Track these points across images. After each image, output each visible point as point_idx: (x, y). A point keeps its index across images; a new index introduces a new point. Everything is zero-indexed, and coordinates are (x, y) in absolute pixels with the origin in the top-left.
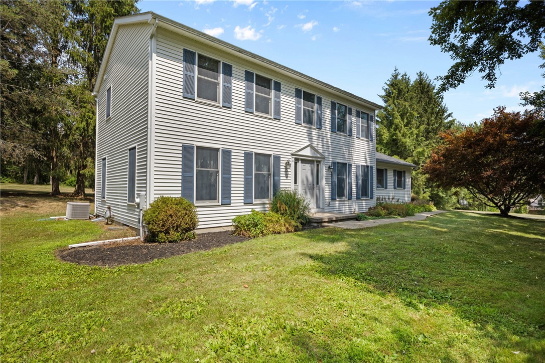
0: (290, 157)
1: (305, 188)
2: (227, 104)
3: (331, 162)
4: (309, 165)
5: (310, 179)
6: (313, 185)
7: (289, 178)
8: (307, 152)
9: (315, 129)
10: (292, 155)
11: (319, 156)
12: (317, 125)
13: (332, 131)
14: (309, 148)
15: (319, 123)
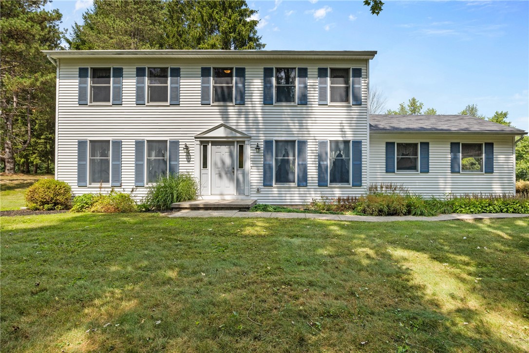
0: (194, 140)
1: (219, 172)
2: (118, 101)
3: (262, 141)
4: (227, 147)
5: (228, 161)
6: (234, 168)
7: (191, 162)
8: (221, 133)
9: (233, 106)
10: (196, 138)
11: (238, 135)
12: (236, 100)
13: (264, 104)
14: (222, 128)
15: (239, 98)
